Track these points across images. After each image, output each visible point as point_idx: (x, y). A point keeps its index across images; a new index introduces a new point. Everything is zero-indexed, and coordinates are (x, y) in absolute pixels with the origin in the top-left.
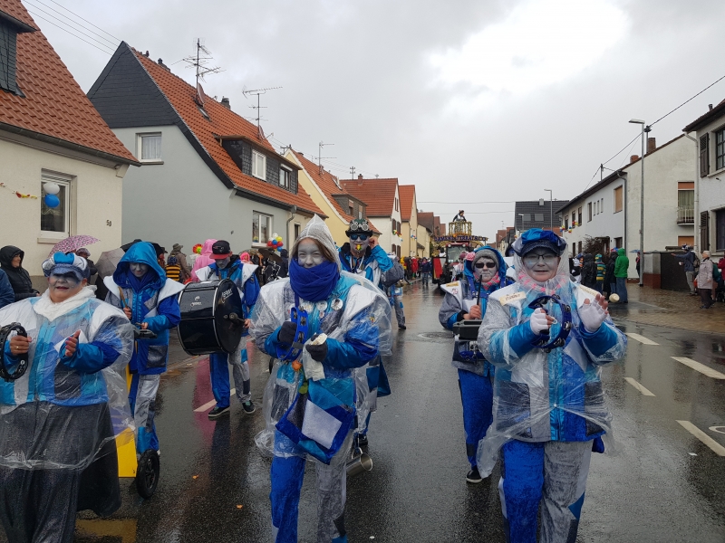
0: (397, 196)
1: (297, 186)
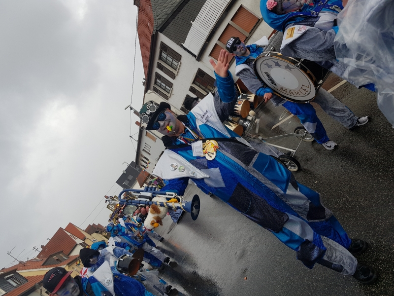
0: (69, 234)
1: (24, 278)
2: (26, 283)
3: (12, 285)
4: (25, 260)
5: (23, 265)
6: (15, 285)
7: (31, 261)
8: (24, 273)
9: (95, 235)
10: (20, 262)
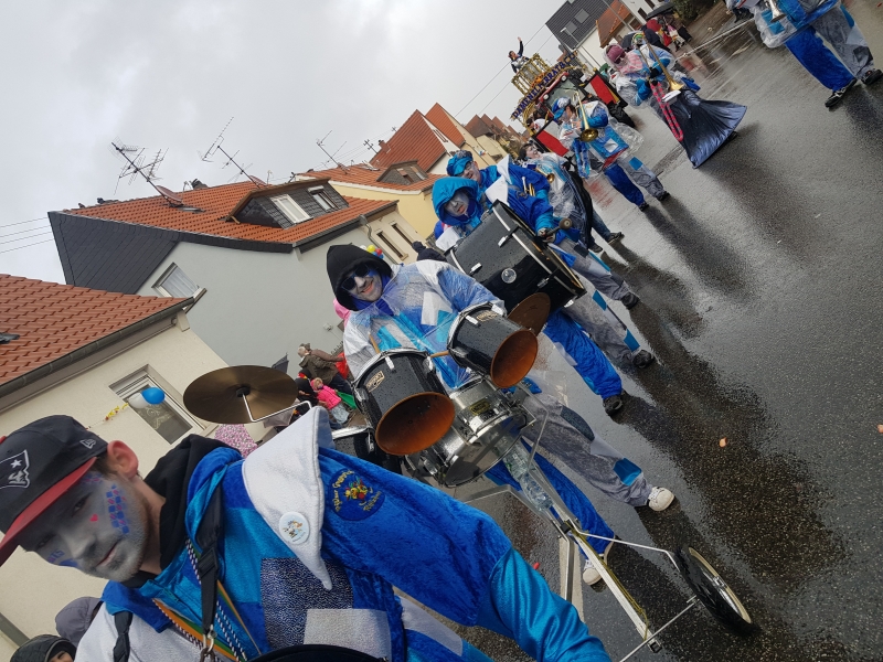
0: (432, 127)
1: (342, 198)
2: (345, 208)
3: (321, 207)
4: (347, 164)
5: (344, 173)
6: (326, 207)
7: (359, 167)
8: (343, 188)
9: (483, 139)
10: (340, 166)
